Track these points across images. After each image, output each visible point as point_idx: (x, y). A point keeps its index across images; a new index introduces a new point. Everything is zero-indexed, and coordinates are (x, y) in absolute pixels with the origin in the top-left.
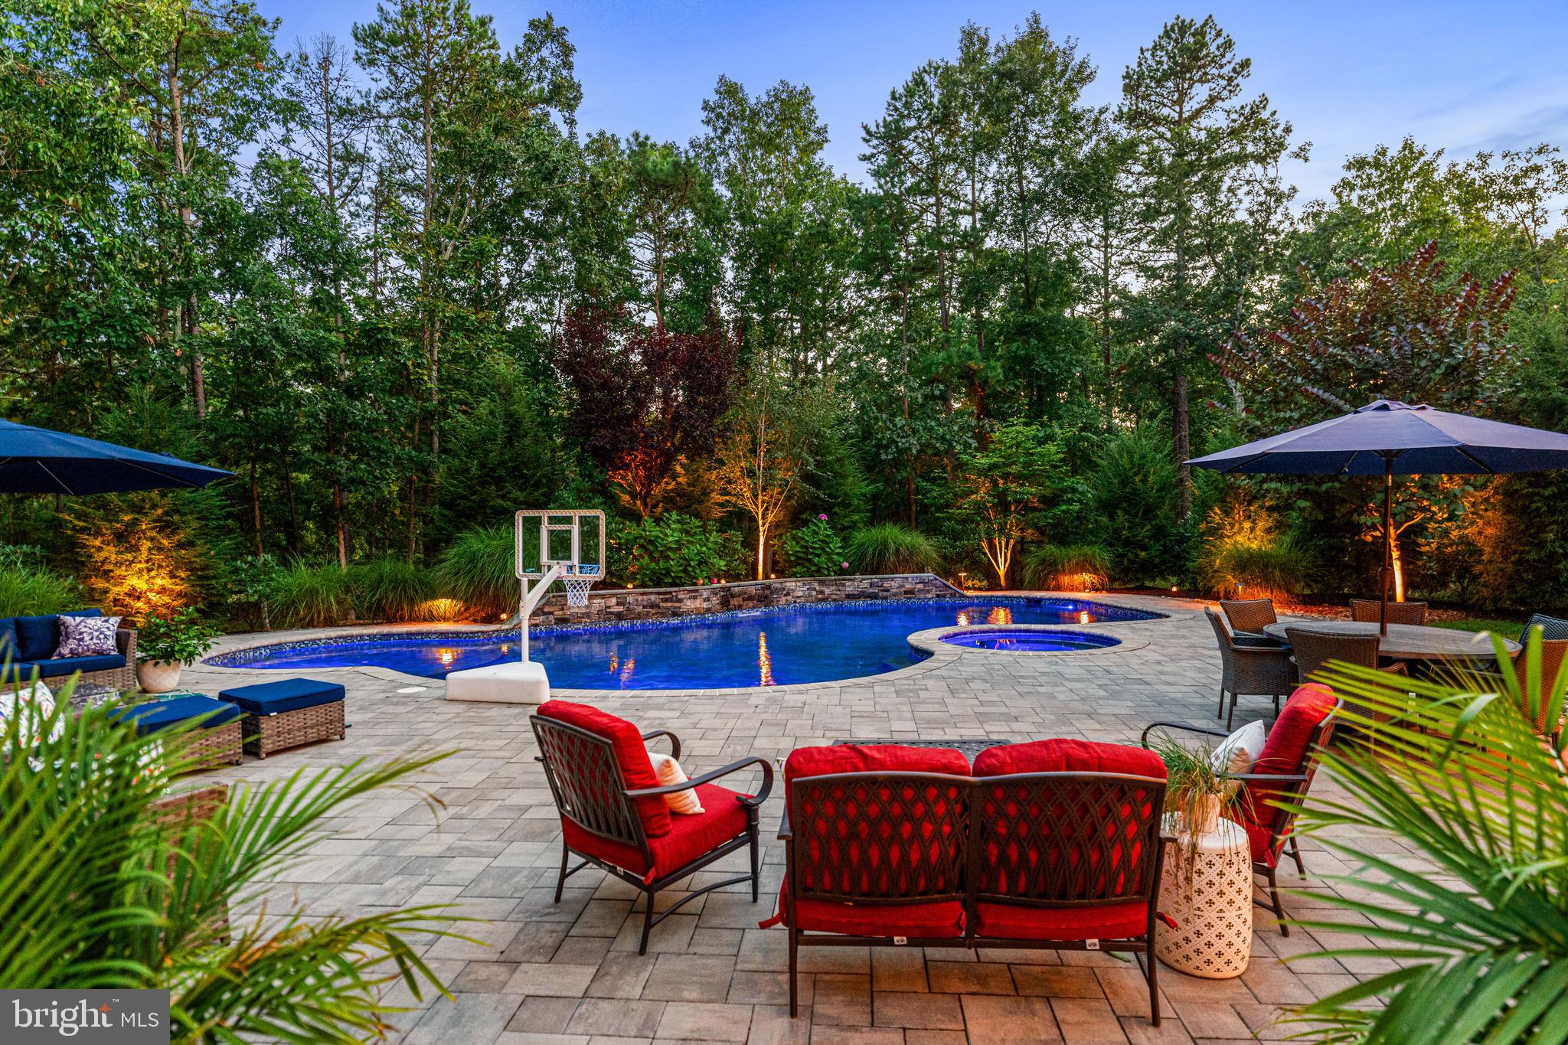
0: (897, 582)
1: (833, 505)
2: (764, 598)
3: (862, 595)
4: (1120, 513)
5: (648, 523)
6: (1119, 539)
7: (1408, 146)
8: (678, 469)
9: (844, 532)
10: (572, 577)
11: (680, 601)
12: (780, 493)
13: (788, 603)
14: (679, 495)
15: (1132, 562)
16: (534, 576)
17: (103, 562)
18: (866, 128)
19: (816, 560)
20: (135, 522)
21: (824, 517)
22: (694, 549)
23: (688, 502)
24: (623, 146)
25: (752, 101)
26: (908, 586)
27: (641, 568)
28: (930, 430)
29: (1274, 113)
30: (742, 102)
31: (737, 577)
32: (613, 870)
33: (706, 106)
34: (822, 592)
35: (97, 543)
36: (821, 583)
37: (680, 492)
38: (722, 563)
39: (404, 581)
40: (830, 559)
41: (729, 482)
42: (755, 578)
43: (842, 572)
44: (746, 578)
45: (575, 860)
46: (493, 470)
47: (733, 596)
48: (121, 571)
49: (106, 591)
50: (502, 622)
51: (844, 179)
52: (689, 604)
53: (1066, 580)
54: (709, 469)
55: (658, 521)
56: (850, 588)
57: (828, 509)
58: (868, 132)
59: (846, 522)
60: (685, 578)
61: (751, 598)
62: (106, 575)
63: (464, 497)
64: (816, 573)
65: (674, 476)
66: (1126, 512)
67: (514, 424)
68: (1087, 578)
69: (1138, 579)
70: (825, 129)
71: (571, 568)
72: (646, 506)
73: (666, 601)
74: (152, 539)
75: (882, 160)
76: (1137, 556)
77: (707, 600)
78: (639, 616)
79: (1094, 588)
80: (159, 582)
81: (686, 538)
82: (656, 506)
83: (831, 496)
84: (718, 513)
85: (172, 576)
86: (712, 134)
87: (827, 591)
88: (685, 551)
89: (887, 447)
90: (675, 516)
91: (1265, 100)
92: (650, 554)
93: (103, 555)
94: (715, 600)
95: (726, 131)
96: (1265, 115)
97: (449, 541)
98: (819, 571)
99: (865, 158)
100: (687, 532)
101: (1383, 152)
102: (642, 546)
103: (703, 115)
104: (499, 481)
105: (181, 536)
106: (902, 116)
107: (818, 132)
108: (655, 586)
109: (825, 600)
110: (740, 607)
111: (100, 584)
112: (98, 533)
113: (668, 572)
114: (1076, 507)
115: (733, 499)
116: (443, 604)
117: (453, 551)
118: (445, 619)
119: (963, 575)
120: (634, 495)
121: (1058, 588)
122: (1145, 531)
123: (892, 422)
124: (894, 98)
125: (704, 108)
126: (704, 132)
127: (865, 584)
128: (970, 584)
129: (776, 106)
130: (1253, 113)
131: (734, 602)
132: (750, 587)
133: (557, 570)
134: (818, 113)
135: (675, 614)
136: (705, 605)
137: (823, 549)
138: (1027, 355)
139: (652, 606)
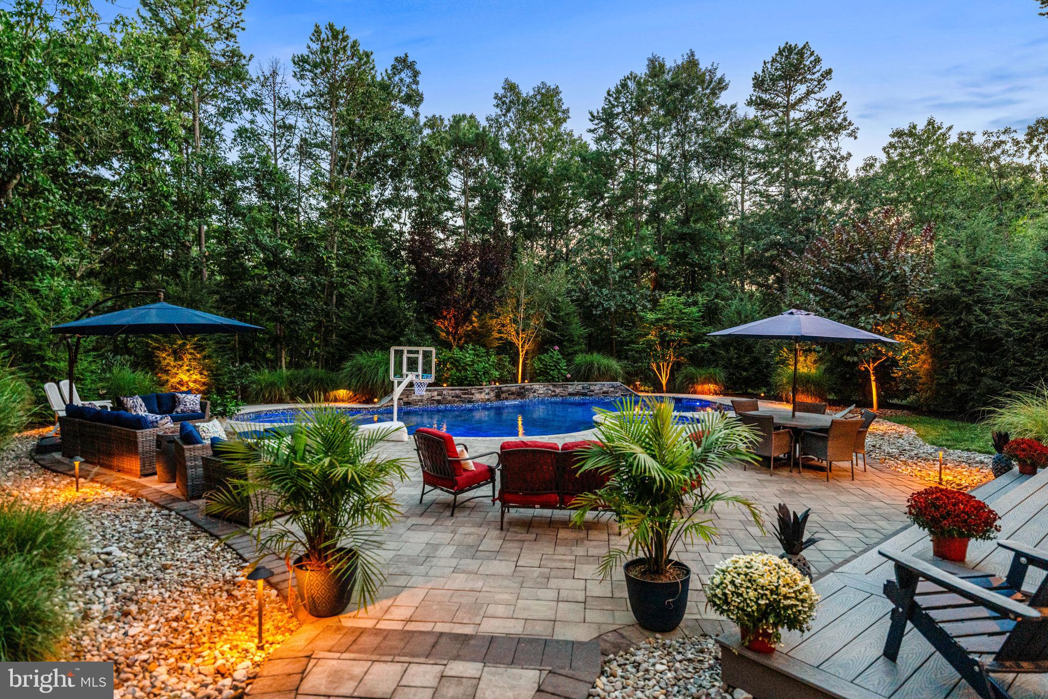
0: (597, 387)
1: (564, 341)
2: (521, 394)
3: (577, 394)
4: (732, 349)
5: (456, 350)
6: (731, 364)
7: (931, 123)
8: (474, 319)
9: (569, 357)
10: (417, 381)
11: (473, 394)
12: (533, 333)
13: (535, 397)
14: (474, 333)
15: (738, 378)
16: (400, 380)
17: (166, 366)
18: (591, 113)
19: (551, 372)
20: (184, 344)
21: (557, 348)
22: (482, 365)
23: (479, 338)
24: (446, 122)
25: (525, 95)
26: (605, 389)
27: (451, 375)
28: (623, 296)
29: (845, 103)
30: (518, 94)
31: (506, 382)
32: (442, 489)
33: (496, 97)
34: (554, 391)
35: (164, 355)
36: (554, 386)
37: (474, 331)
38: (497, 373)
39: (322, 379)
40: (559, 372)
41: (503, 326)
42: (517, 382)
43: (567, 380)
44: (511, 382)
45: (428, 488)
46: (370, 318)
47: (503, 392)
48: (175, 370)
49: (167, 381)
50: (375, 403)
51: (580, 138)
52: (478, 396)
53: (699, 388)
54: (491, 318)
55: (461, 348)
56: (571, 389)
57: (560, 343)
58: (593, 116)
59: (570, 350)
60: (476, 381)
61: (513, 393)
62: (167, 372)
63: (354, 333)
64: (551, 380)
65: (471, 322)
66: (735, 348)
67: (382, 292)
68: (712, 387)
69: (742, 389)
70: (568, 111)
71: (417, 376)
72: (454, 340)
73: (465, 394)
74: (191, 354)
75: (601, 131)
76: (741, 374)
77: (488, 394)
78: (449, 402)
79: (716, 393)
80: (194, 377)
81: (476, 359)
82: (460, 339)
83: (562, 335)
84: (496, 344)
85: (201, 374)
86: (500, 113)
87: (558, 391)
88: (476, 366)
89: (596, 307)
90: (471, 346)
91: (839, 96)
92: (457, 367)
93: (167, 361)
94: (492, 394)
95: (508, 110)
96: (840, 104)
97: (344, 358)
98: (553, 379)
99: (590, 131)
100: (477, 355)
101: (914, 127)
102: (452, 363)
103: (495, 102)
104: (373, 325)
105: (205, 353)
106: (614, 106)
107: (564, 112)
108: (459, 385)
109: (556, 396)
110: (506, 399)
111: (164, 377)
112: (164, 350)
113: (466, 378)
114: (706, 345)
115: (505, 336)
116: (342, 393)
117: (349, 364)
118: (343, 401)
119: (638, 383)
120: (448, 333)
121: (695, 392)
122: (746, 360)
123: (601, 291)
124: (609, 94)
125: (495, 98)
126: (494, 112)
127: (580, 387)
128: (642, 388)
129: (539, 97)
130: (832, 103)
131: (503, 396)
132: (513, 387)
133: (411, 377)
134: (563, 101)
135: (470, 402)
136: (487, 397)
137: (555, 366)
138: (684, 252)
139: (457, 396)
